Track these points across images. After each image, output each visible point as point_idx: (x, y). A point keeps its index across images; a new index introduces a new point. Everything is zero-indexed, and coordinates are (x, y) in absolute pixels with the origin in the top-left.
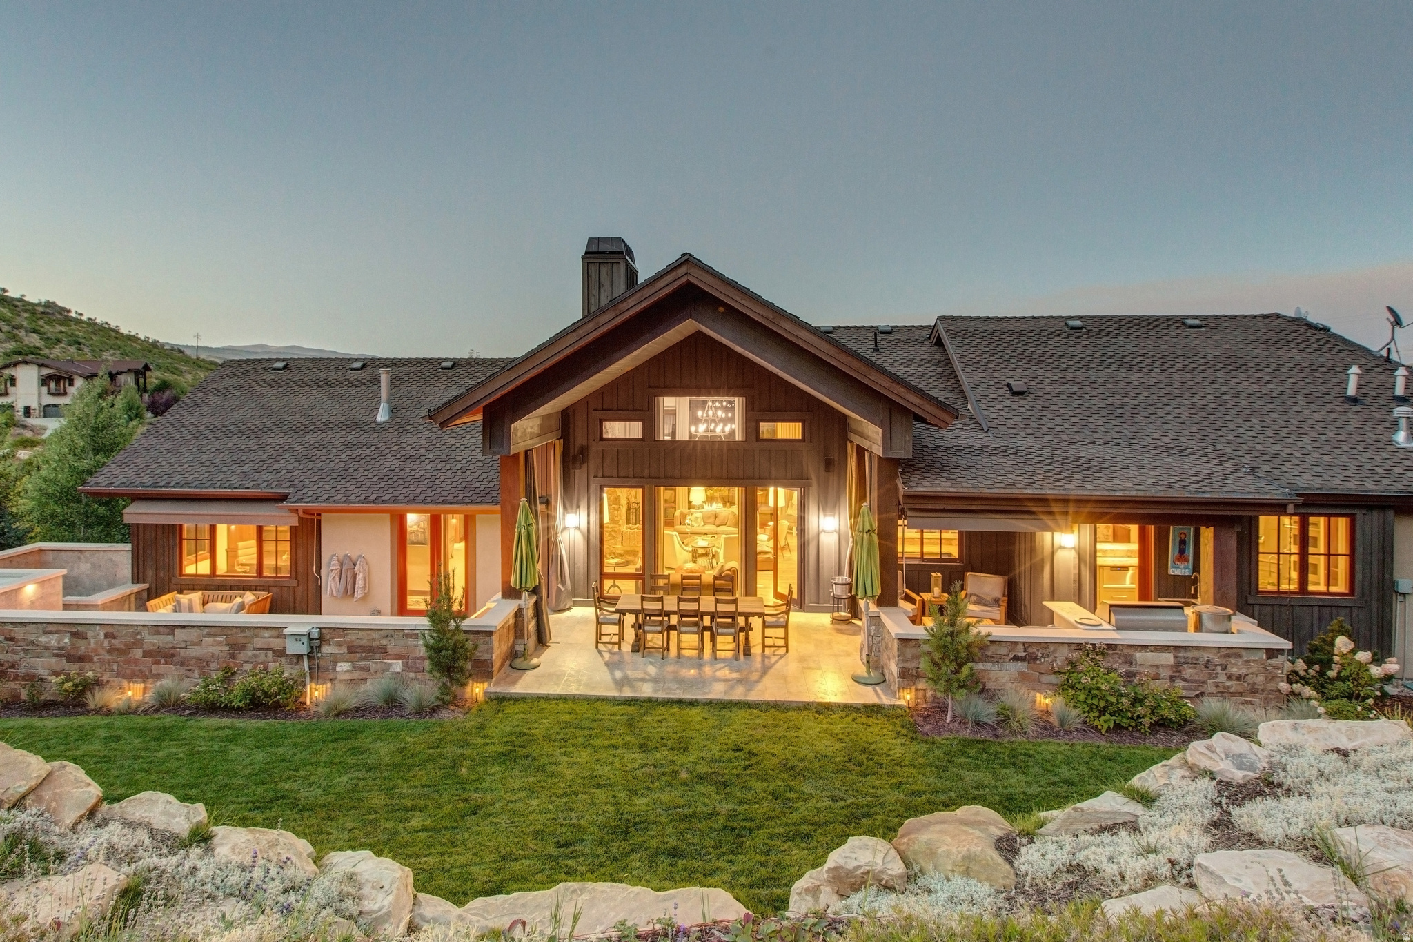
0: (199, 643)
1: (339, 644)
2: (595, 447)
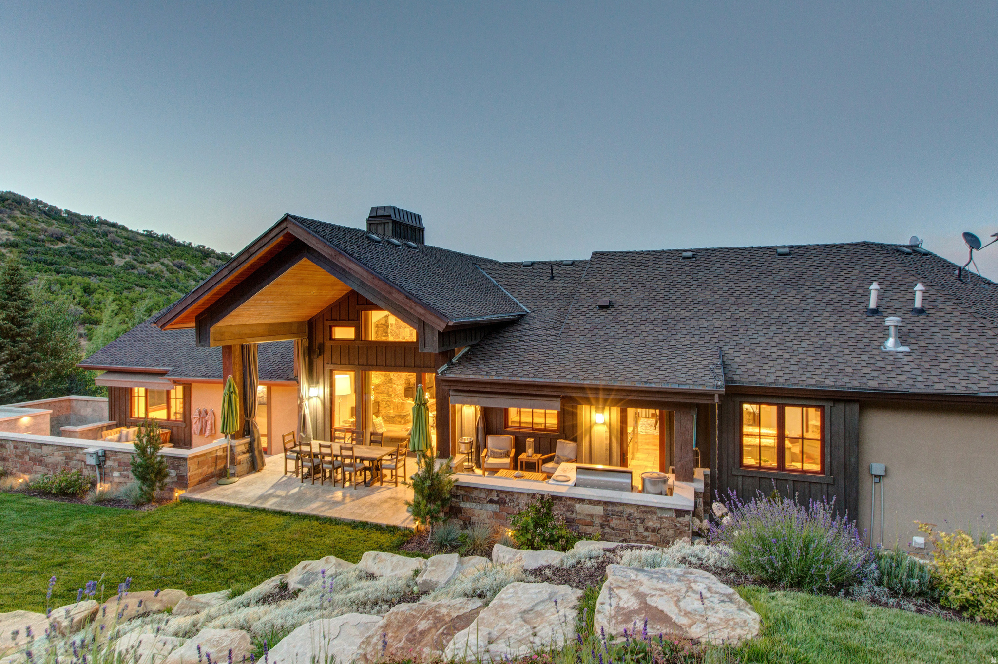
0: (52, 455)
1: (114, 461)
2: (328, 344)
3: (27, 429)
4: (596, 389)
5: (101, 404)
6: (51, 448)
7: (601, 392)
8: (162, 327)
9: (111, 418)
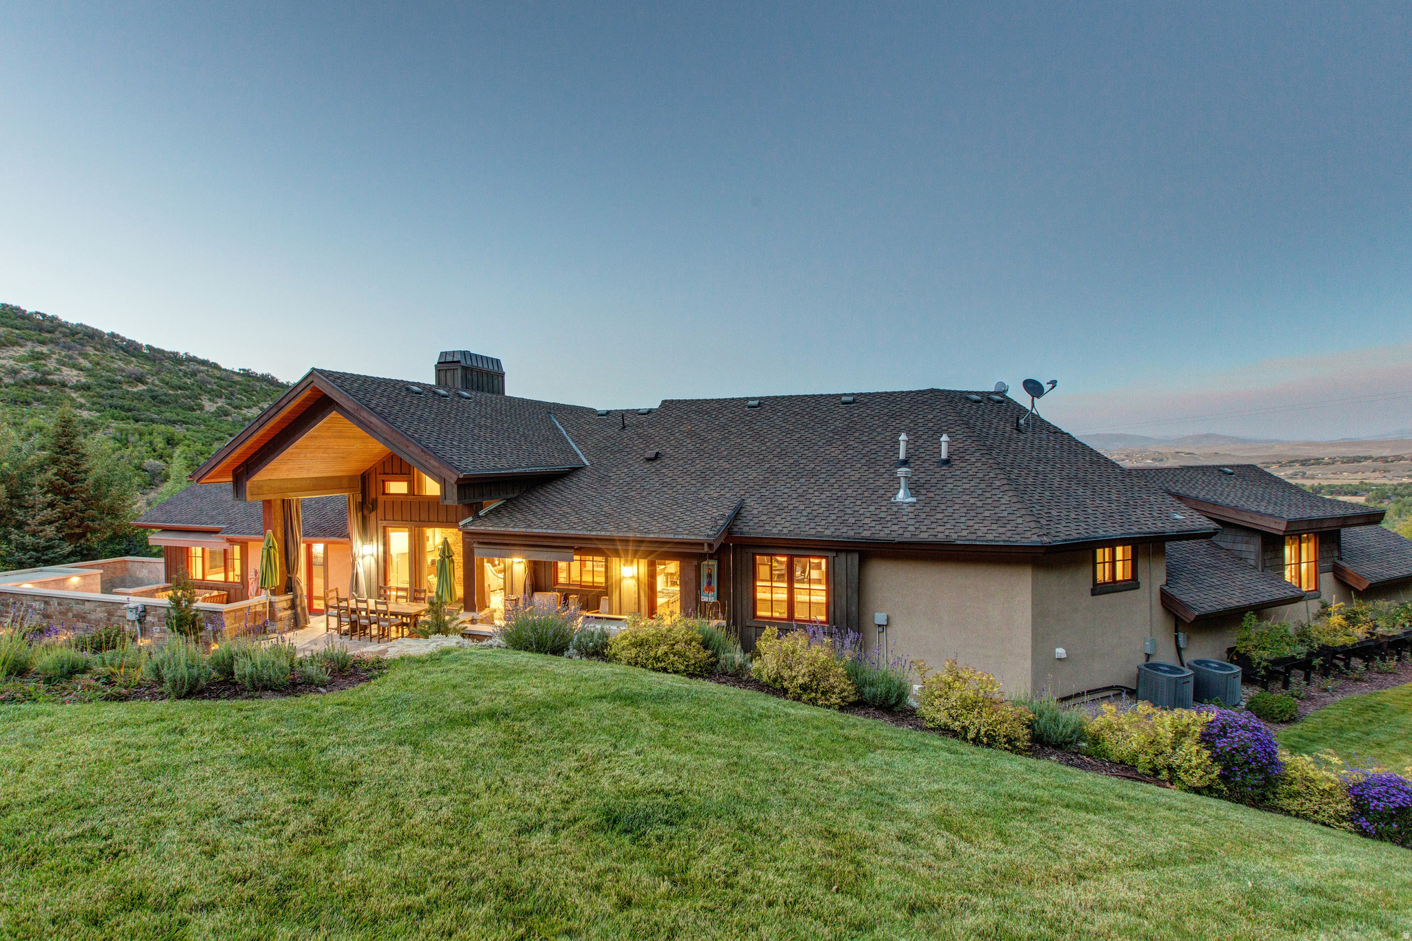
0: (95, 611)
1: (154, 616)
2: (381, 498)
3: (77, 589)
4: (625, 541)
5: (157, 565)
6: (93, 605)
7: (631, 544)
8: (198, 481)
9: (168, 580)
